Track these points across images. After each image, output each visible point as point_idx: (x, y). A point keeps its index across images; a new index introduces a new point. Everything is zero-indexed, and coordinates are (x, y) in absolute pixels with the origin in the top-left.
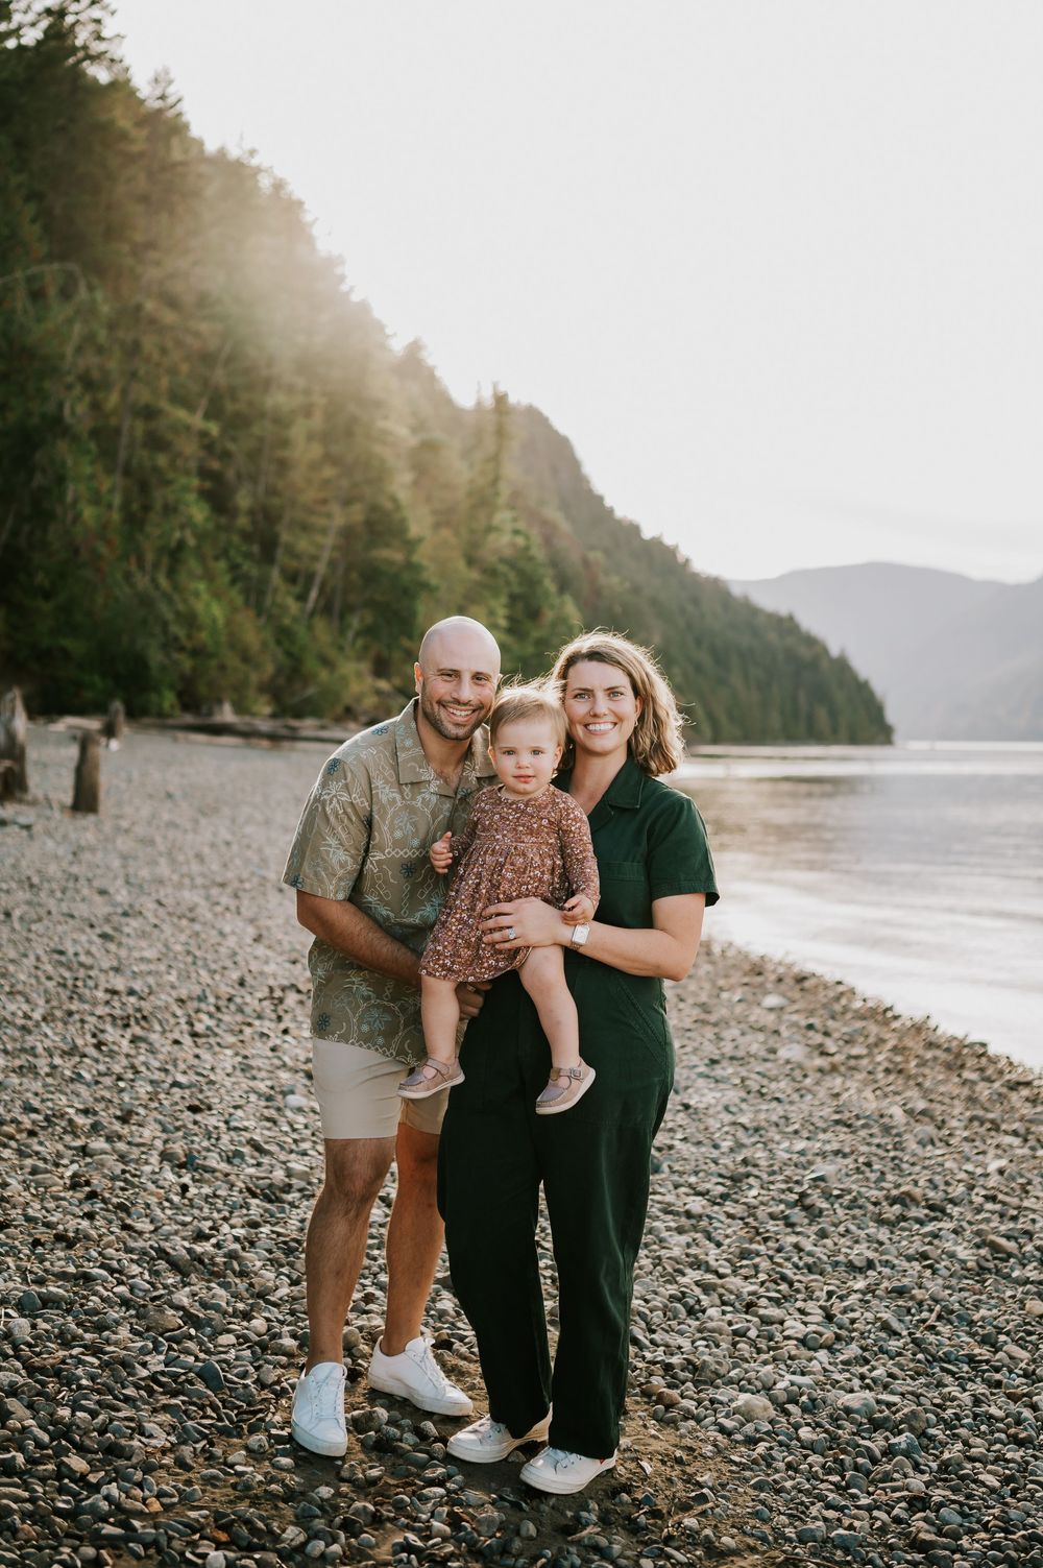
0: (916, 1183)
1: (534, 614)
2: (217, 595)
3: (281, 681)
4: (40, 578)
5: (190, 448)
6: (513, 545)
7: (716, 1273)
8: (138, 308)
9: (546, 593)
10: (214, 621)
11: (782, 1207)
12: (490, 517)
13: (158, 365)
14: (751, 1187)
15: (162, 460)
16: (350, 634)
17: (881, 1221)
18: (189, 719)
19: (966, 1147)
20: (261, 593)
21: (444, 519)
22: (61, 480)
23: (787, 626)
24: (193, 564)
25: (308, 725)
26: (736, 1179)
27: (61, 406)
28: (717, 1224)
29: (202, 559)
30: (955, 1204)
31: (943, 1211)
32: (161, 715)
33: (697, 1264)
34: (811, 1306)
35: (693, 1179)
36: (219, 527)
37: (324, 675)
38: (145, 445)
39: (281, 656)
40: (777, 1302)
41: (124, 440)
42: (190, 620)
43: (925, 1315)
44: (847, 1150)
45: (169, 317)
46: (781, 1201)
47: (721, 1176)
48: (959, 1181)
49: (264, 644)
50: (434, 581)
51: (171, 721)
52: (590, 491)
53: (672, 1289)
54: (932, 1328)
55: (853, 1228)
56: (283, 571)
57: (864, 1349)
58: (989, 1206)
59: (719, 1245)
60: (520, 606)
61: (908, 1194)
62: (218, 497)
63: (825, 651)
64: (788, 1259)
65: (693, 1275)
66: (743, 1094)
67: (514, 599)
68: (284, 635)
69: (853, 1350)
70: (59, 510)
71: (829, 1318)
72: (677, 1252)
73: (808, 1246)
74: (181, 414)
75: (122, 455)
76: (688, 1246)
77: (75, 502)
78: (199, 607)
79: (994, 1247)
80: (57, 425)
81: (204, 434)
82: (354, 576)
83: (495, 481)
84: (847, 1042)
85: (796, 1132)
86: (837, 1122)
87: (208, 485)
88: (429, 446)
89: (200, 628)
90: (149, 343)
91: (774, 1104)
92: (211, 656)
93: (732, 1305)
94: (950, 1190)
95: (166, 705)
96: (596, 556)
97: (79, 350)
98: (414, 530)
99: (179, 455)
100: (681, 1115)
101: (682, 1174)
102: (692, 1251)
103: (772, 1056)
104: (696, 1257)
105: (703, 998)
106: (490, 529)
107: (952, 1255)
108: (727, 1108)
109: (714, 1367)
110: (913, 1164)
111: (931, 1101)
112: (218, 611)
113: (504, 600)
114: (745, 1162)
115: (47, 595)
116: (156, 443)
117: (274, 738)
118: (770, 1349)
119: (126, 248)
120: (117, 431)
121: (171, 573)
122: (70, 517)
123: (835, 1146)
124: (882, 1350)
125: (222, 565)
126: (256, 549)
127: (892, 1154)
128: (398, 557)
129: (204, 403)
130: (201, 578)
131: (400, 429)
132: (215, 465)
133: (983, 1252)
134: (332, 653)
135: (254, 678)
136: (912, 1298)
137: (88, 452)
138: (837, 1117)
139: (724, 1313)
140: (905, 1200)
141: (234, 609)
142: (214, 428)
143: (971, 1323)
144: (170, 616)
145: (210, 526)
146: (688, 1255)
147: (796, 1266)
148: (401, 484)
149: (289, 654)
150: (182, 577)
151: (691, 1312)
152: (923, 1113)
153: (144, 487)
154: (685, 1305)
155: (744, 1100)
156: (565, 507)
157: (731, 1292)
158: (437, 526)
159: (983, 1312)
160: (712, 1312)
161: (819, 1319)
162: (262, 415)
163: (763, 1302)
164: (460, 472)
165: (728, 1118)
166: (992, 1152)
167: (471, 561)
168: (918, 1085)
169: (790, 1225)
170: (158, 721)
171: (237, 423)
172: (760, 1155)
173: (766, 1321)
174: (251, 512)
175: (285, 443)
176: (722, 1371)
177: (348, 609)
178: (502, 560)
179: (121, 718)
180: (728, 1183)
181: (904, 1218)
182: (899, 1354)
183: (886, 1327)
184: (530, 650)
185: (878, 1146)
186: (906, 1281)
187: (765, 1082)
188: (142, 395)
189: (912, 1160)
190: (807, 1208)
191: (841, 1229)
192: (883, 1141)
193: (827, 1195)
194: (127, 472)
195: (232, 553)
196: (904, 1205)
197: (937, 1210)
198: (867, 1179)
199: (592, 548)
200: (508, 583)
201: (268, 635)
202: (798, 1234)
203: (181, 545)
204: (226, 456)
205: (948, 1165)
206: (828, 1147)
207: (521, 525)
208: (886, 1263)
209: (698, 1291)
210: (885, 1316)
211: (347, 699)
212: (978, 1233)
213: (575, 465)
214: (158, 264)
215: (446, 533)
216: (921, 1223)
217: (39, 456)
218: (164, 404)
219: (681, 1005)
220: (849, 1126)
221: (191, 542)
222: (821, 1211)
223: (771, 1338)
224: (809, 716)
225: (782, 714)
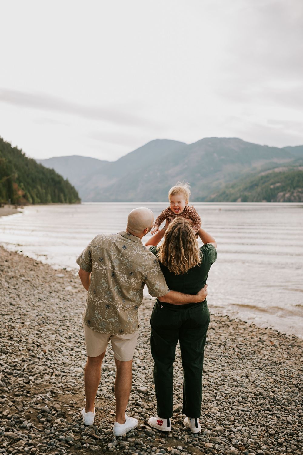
7: (63, 342)
23: (52, 172)
26: (63, 321)
33: (58, 341)
40: (78, 347)
47: (59, 320)
63: (62, 178)
72: (53, 339)
93: (68, 349)
102: (57, 338)
103: (64, 290)
108: (57, 304)
114: (64, 316)
139: (67, 351)
146: (56, 339)
151: (60, 352)
154: (58, 350)
155: (60, 302)
157: (67, 346)
163: (75, 348)
165: (57, 306)
172: (67, 315)
173: (77, 352)
180: (61, 322)
187: (64, 296)
202: (80, 332)
209: (60, 347)
223: (78, 355)
224: (59, 196)
225: (51, 195)
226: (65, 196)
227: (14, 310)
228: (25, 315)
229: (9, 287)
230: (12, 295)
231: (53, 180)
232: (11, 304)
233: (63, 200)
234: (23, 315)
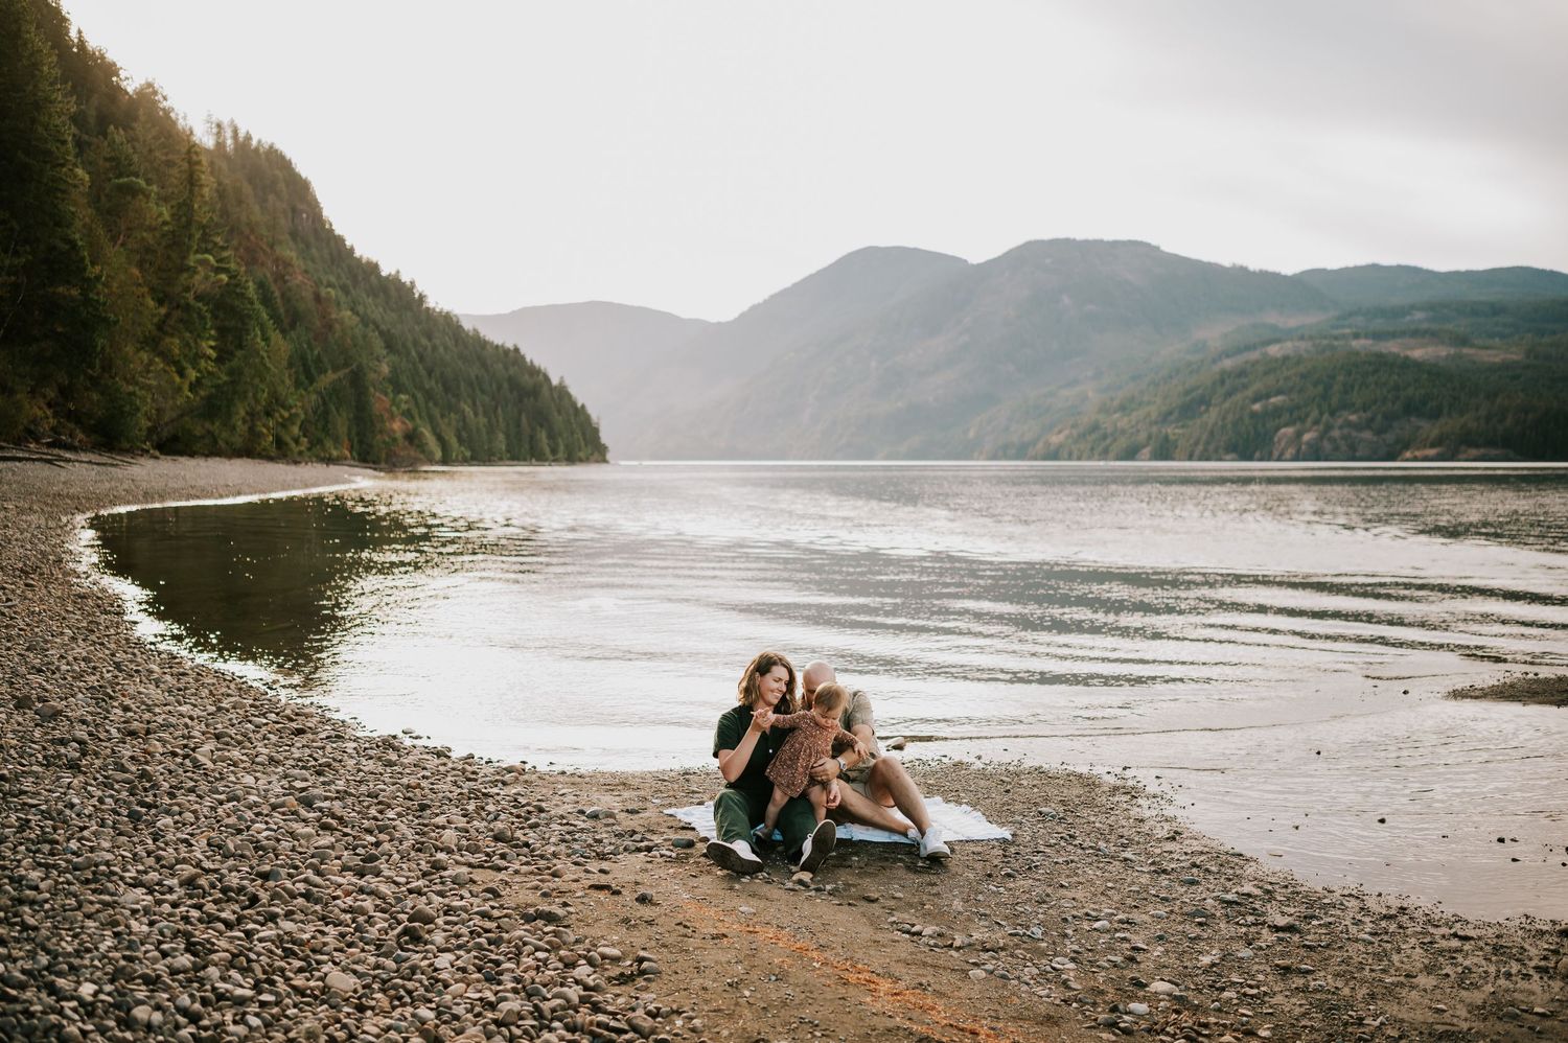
23: (513, 357)
63: (547, 379)
213: (314, 206)
224: (532, 438)
225: (508, 436)
226: (551, 436)
231: (514, 384)
233: (547, 450)
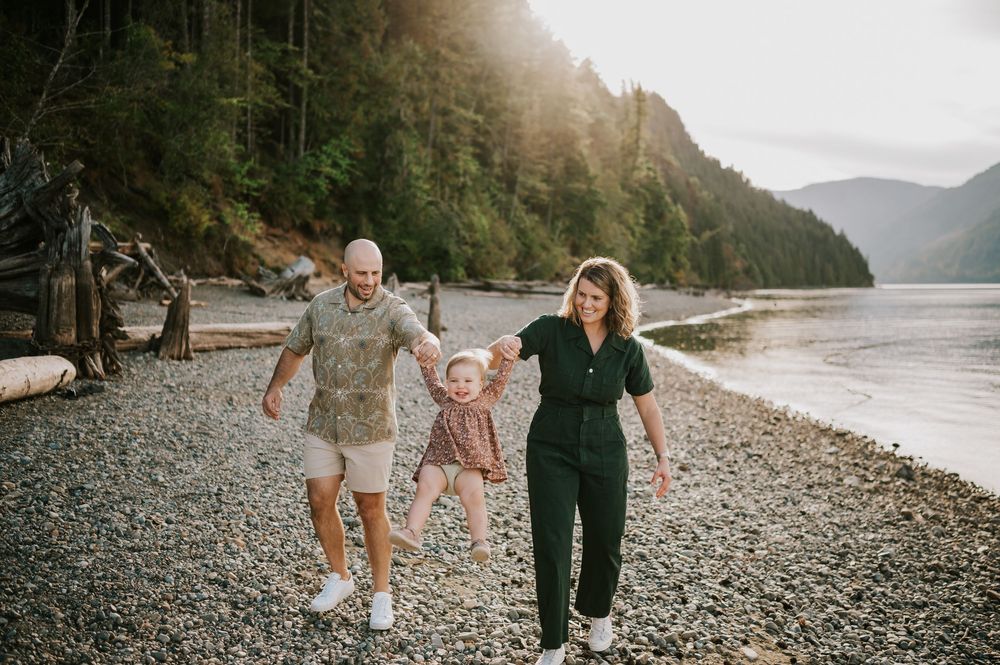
0: (939, 559)
1: (660, 216)
2: (485, 213)
3: (520, 260)
4: (391, 207)
5: (467, 130)
6: (648, 177)
7: (843, 607)
8: (438, 53)
9: (667, 204)
10: (483, 227)
11: (870, 571)
12: (635, 161)
13: (449, 84)
14: (850, 560)
15: (452, 138)
16: (558, 232)
17: (926, 581)
18: (472, 282)
19: (962, 538)
20: (509, 210)
21: (607, 164)
22: (400, 152)
23: (808, 217)
24: (471, 196)
25: (535, 284)
26: (842, 556)
27: (399, 111)
28: (836, 580)
29: (475, 192)
30: (964, 571)
31: (958, 575)
32: (457, 281)
33: (832, 602)
34: (897, 626)
35: (817, 555)
36: (484, 174)
37: (544, 255)
38: (443, 130)
39: (519, 245)
40: (879, 624)
41: (432, 128)
42: (470, 227)
43: (960, 633)
44: (896, 539)
45: (454, 57)
46: (869, 568)
47: (833, 553)
48: (964, 558)
49: (511, 239)
50: (604, 200)
51: (462, 284)
52: (690, 141)
53: (823, 616)
54: (966, 640)
55: (911, 584)
56: (519, 197)
57: (931, 650)
58: (983, 573)
59: (841, 592)
60: (651, 211)
61: (937, 565)
62: (483, 158)
63: (832, 231)
64: (880, 600)
65: (831, 609)
66: (830, 505)
67: (648, 207)
68: (521, 233)
69: (925, 651)
70: (399, 169)
71: (910, 633)
72: (820, 595)
73: (888, 592)
74: (462, 111)
75: (431, 136)
76: (825, 592)
77: (408, 164)
78: (475, 219)
79: (991, 596)
80: (397, 122)
81: (475, 122)
82: (559, 198)
83: (637, 141)
84: (878, 474)
85: (865, 528)
86: (887, 523)
87: (478, 151)
88: (599, 122)
89: (476, 232)
90: (444, 72)
91: (850, 512)
92: (482, 247)
93: (856, 624)
94: (960, 562)
95: (459, 275)
96: (694, 180)
97: (407, 80)
98: (592, 171)
99: (462, 135)
100: (801, 518)
101: (811, 552)
102: (828, 595)
103: (840, 483)
104: (831, 598)
105: (792, 448)
106: (635, 168)
107: (969, 600)
108: (825, 514)
109: (858, 657)
110: (936, 548)
111: (935, 509)
112: (485, 221)
113: (643, 208)
114: (844, 545)
115: (394, 217)
116: (449, 129)
117: (519, 292)
118: (882, 648)
119: (429, 19)
120: (428, 123)
121: (460, 201)
122: (406, 172)
123: (890, 537)
124: (942, 651)
125: (486, 195)
126: (504, 185)
127: (922, 541)
128: (584, 187)
129: (474, 104)
130: (475, 204)
131: (583, 114)
132: (481, 139)
133: (985, 599)
134: (548, 243)
135: (506, 258)
136: (953, 623)
137: (415, 136)
138: (887, 520)
139: (853, 629)
140: (936, 568)
141: (494, 220)
142: (480, 118)
143: (988, 638)
144: (460, 226)
145: (480, 173)
146: (826, 597)
147: (885, 604)
148: (584, 145)
149: (524, 244)
150: (466, 203)
151: (836, 627)
152: (934, 517)
153: (443, 154)
154: (833, 624)
155: (833, 509)
156: (675, 153)
158: (604, 168)
159: (992, 632)
160: (847, 628)
161: (905, 633)
162: (506, 109)
163: (873, 623)
164: (617, 137)
165: (827, 520)
166: (977, 541)
167: (624, 187)
168: (925, 500)
169: (876, 581)
170: (456, 284)
171: (492, 114)
172: (851, 541)
173: (877, 634)
174: (501, 165)
175: (518, 125)
176: (862, 660)
177: (556, 217)
178: (642, 186)
179: (438, 284)
180: (838, 557)
181: (937, 579)
182: (952, 654)
183: (941, 638)
184: (659, 237)
185: (914, 537)
186: (947, 614)
187: (841, 498)
188: (441, 102)
189: (935, 545)
190: (884, 572)
191: (904, 584)
192: (916, 534)
193: (893, 565)
194: (434, 146)
195: (492, 188)
196: (936, 571)
197: (955, 574)
198: (912, 556)
199: (692, 175)
200: (645, 199)
201: (513, 234)
202: (882, 586)
203: (464, 186)
204: (487, 132)
205: (955, 548)
206: (885, 537)
207: (651, 165)
208: (934, 604)
209: (837, 617)
210: (941, 633)
211: (558, 269)
212: (980, 588)
213: (681, 126)
214: (447, 27)
215: (609, 171)
216: (948, 582)
217: (388, 140)
218: (453, 107)
219: (781, 452)
220: (895, 525)
221: (470, 183)
222: (892, 574)
223: (881, 643)
226: (836, 269)
227: (732, 519)
228: (755, 532)
229: (718, 468)
230: (725, 486)
231: (809, 235)
232: (725, 506)
233: (833, 279)
234: (751, 532)
